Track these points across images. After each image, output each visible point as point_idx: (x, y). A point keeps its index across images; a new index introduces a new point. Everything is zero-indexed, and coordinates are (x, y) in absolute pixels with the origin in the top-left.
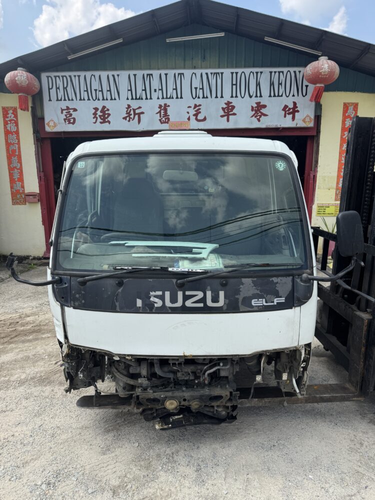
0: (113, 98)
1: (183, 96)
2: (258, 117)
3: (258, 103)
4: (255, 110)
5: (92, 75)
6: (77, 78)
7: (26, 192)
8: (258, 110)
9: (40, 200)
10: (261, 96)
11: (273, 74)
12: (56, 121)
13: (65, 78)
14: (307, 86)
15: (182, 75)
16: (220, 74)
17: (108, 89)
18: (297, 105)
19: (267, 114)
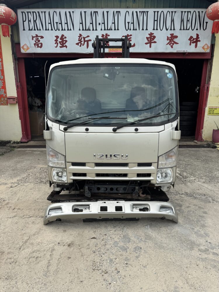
0: (69, 29)
1: (119, 29)
2: (172, 45)
3: (172, 35)
4: (170, 40)
5: (54, 11)
6: (43, 13)
7: (8, 96)
8: (172, 39)
9: (18, 102)
10: (174, 29)
11: (184, 13)
12: (29, 46)
13: (34, 13)
14: (207, 23)
15: (119, 13)
16: (146, 13)
17: (66, 22)
18: (199, 37)
19: (178, 42)
